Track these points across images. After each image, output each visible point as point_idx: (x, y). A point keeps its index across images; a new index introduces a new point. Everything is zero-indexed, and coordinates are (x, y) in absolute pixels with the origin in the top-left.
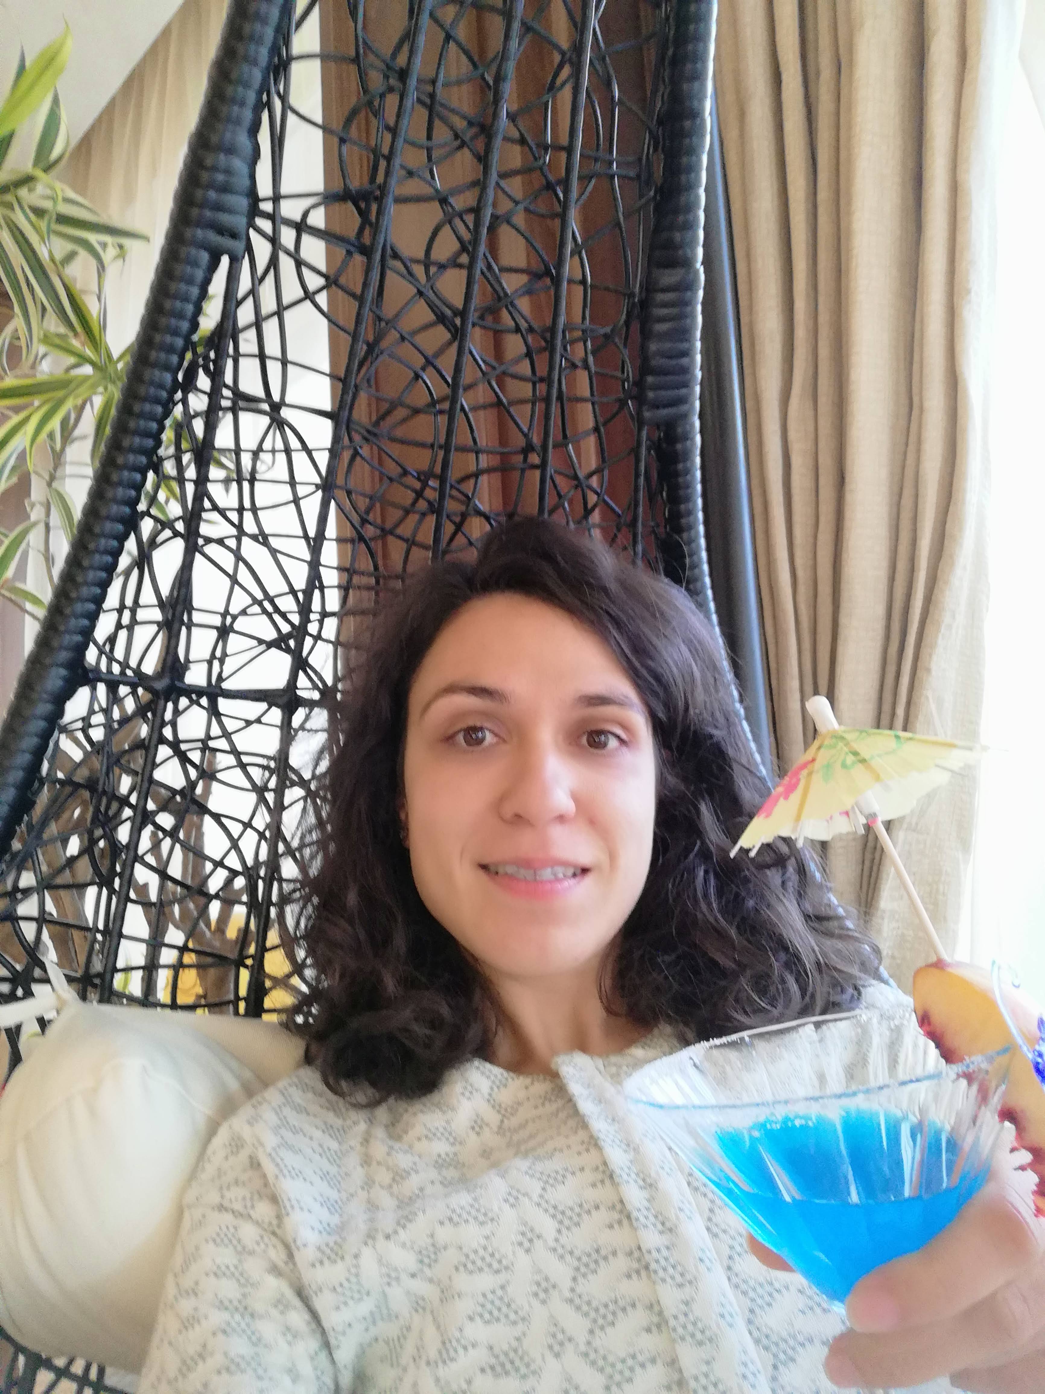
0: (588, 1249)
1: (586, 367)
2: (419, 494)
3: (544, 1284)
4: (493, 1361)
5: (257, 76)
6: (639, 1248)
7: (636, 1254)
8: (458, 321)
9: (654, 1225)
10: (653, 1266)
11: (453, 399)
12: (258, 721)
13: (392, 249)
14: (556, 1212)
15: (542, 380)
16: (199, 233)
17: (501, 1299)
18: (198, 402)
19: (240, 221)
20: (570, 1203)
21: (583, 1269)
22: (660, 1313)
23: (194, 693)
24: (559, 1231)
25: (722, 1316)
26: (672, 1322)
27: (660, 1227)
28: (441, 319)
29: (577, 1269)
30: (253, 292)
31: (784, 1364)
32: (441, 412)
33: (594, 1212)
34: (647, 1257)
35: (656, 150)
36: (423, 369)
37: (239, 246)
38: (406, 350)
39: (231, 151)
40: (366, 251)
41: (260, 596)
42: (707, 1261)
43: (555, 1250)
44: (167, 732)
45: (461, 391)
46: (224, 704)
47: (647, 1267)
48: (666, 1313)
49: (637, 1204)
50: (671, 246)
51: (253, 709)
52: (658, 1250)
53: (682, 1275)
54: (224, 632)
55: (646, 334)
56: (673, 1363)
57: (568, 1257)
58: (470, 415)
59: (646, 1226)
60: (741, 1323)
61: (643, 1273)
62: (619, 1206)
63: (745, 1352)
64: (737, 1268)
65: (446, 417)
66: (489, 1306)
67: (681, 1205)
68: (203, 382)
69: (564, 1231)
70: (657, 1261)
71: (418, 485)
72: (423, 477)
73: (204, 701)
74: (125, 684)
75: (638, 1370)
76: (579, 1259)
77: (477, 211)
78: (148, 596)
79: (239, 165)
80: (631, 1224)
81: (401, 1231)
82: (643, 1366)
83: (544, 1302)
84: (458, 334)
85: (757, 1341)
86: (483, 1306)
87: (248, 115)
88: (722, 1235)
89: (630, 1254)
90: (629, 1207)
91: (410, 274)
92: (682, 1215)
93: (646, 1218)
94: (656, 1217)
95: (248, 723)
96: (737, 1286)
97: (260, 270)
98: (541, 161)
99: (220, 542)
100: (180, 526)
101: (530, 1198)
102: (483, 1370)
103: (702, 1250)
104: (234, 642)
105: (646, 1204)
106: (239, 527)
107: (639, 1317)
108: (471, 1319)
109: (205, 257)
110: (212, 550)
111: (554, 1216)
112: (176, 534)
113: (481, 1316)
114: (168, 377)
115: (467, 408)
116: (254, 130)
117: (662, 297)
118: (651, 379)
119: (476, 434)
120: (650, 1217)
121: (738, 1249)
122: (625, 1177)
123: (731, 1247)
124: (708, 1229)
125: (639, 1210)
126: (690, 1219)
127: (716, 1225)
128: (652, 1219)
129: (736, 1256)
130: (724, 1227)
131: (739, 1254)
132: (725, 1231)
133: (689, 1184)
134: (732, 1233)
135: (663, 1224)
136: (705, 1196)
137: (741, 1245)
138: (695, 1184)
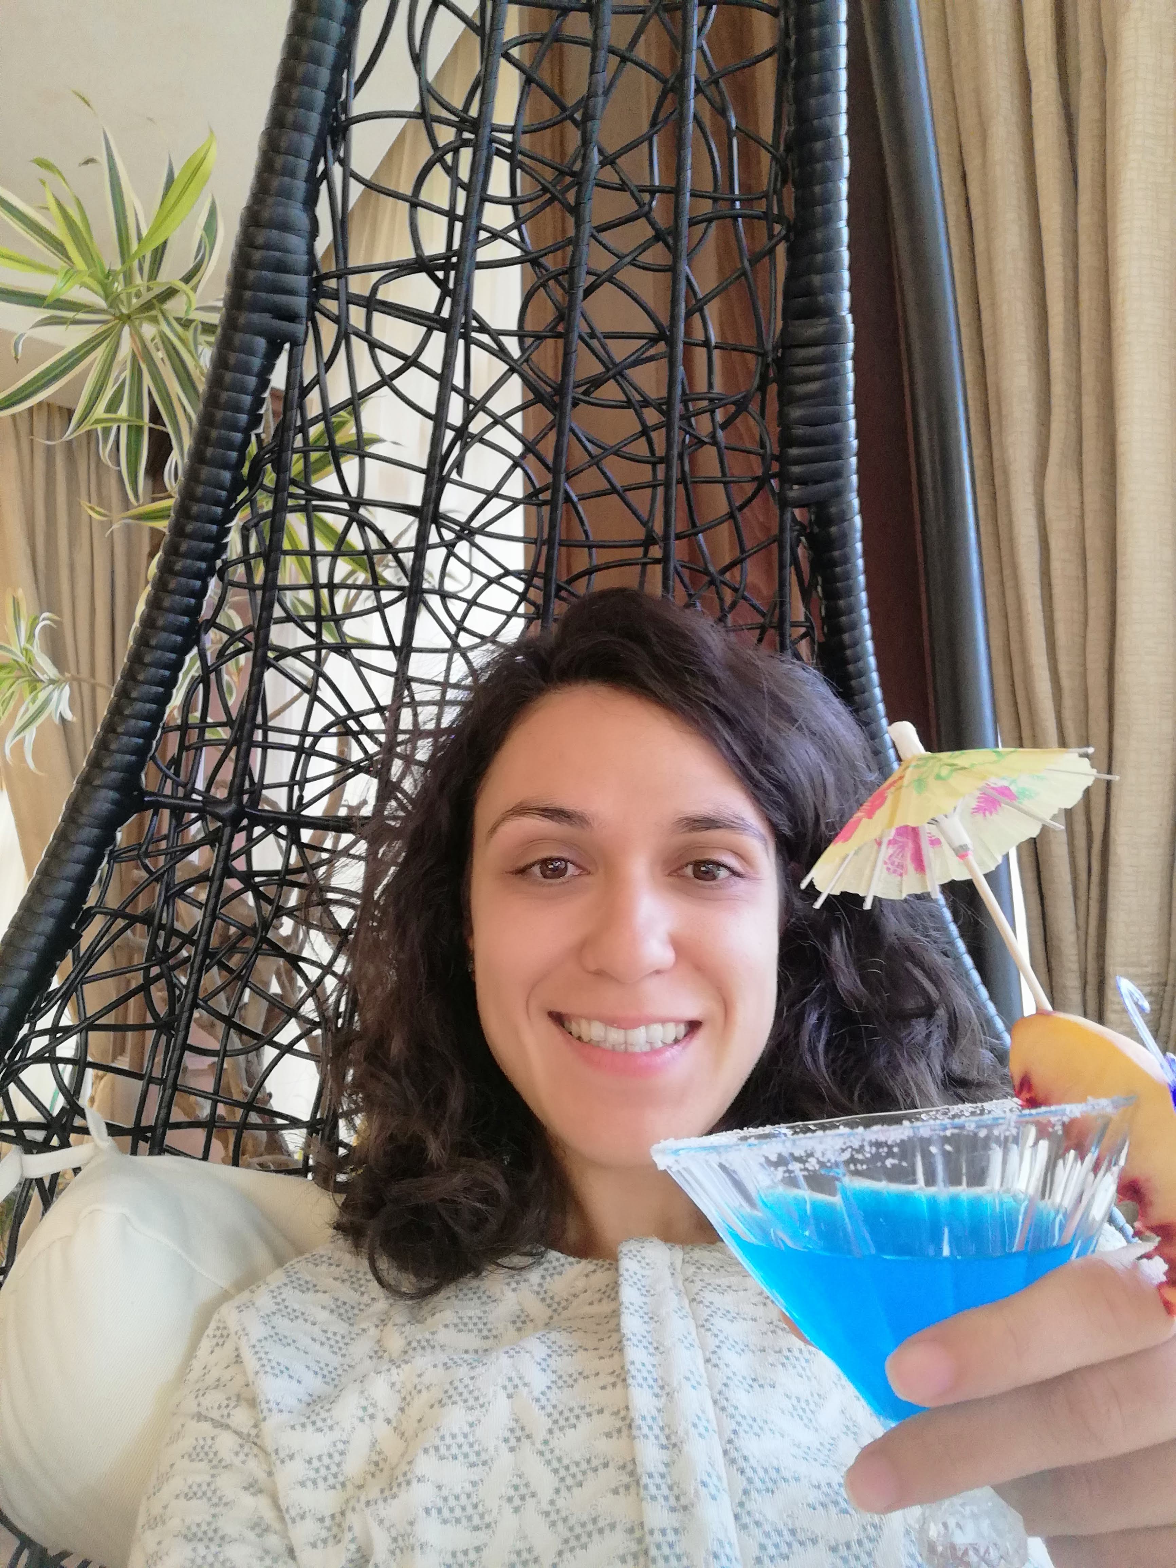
0: (585, 1518)
1: (715, 442)
2: (522, 596)
5: (308, 143)
6: (642, 1526)
7: (637, 1532)
8: (556, 397)
11: (554, 487)
13: (477, 320)
15: (661, 460)
16: (254, 317)
18: (265, 502)
19: (300, 303)
24: (557, 1491)
28: (540, 397)
29: (566, 1541)
30: (319, 380)
34: (649, 1538)
35: (784, 181)
36: (524, 455)
37: (298, 328)
38: (500, 435)
39: (285, 226)
40: (445, 326)
45: (564, 476)
50: (809, 292)
52: (663, 1532)
54: (304, 754)
55: (786, 399)
58: (578, 505)
67: (706, 1479)
68: (269, 478)
70: (659, 1546)
73: (283, 830)
74: (192, 809)
77: (570, 271)
79: (297, 243)
80: (638, 1493)
84: (558, 413)
87: (300, 186)
88: (752, 1526)
89: (631, 1530)
91: (502, 349)
92: (703, 1491)
93: (658, 1487)
98: (647, 208)
99: (297, 653)
101: (533, 1444)
103: (720, 1542)
104: (316, 766)
105: (662, 1469)
106: (318, 636)
109: (261, 343)
110: (287, 663)
111: (555, 1471)
112: (247, 648)
114: (229, 474)
115: (575, 499)
116: (311, 201)
117: (802, 353)
118: (794, 451)
119: (587, 526)
120: (664, 1487)
121: (772, 1551)
122: (645, 1430)
123: (763, 1547)
124: (737, 1517)
125: (651, 1476)
126: (714, 1498)
127: (749, 1513)
128: (665, 1491)
129: (766, 1560)
130: (757, 1516)
131: (772, 1558)
132: (758, 1524)
133: (725, 1452)
134: (767, 1528)
135: (678, 1498)
136: (742, 1472)
137: (776, 1546)
138: (734, 1454)
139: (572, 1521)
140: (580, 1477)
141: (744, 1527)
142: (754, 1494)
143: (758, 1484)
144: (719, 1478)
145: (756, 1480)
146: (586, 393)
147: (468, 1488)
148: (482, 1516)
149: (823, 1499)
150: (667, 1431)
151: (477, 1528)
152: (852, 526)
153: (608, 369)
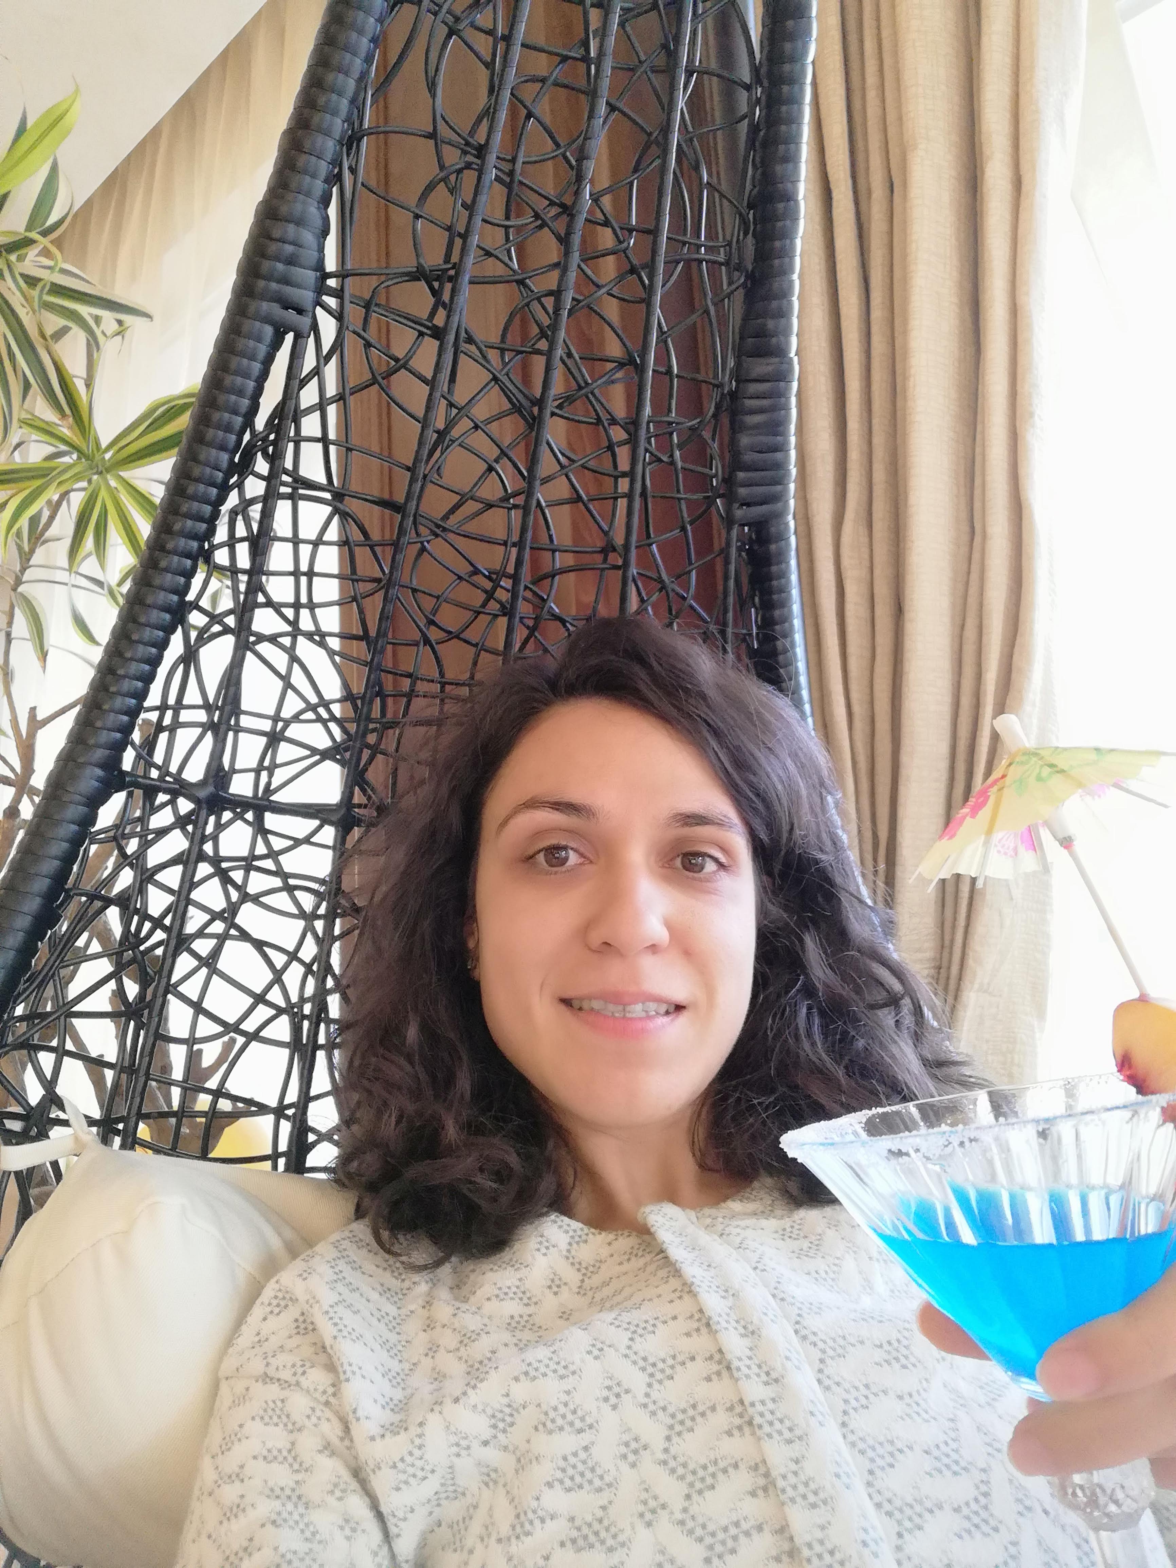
0: (683, 1405)
1: (672, 462)
2: (490, 595)
3: (634, 1445)
4: (575, 1534)
5: (330, 146)
6: (741, 1402)
7: (738, 1409)
8: (536, 410)
9: (758, 1375)
10: (758, 1420)
11: (529, 493)
12: (307, 840)
13: (466, 332)
14: (647, 1365)
15: (624, 475)
16: (265, 306)
17: (584, 1462)
18: (255, 487)
19: (306, 296)
20: (662, 1355)
21: (678, 1428)
22: (767, 1475)
23: (240, 805)
24: (650, 1385)
25: (837, 1476)
26: (781, 1483)
27: (764, 1378)
28: (517, 409)
29: (671, 1427)
30: (317, 372)
31: (910, 1531)
32: (515, 506)
33: (689, 1364)
34: (751, 1410)
35: (746, 234)
36: (497, 461)
37: (305, 322)
38: (479, 440)
39: (300, 222)
40: (438, 334)
41: (314, 699)
42: (817, 1413)
43: (645, 1406)
44: (208, 848)
45: (538, 483)
46: (271, 820)
47: (750, 1423)
48: (774, 1473)
49: (739, 1354)
50: (762, 334)
51: (301, 826)
52: (763, 1403)
53: (791, 1429)
54: (274, 739)
55: (736, 427)
56: (782, 1530)
57: (660, 1413)
58: (547, 511)
59: (747, 1377)
60: (859, 1486)
61: (746, 1429)
62: (717, 1357)
63: (864, 1517)
64: (852, 1425)
65: (520, 512)
66: (570, 1472)
67: (788, 1354)
68: (262, 466)
69: (656, 1386)
70: (762, 1415)
71: (488, 585)
72: (494, 577)
73: (249, 816)
74: (166, 791)
75: (742, 1539)
76: (673, 1416)
77: (557, 294)
78: (192, 696)
79: (308, 237)
80: (732, 1376)
81: (470, 1392)
82: (747, 1534)
83: (633, 1465)
84: (534, 424)
85: (878, 1506)
86: (564, 1470)
87: (319, 186)
88: (834, 1387)
89: (731, 1409)
90: (729, 1356)
91: (484, 357)
92: (789, 1364)
93: (749, 1367)
94: (760, 1367)
95: (297, 843)
96: (853, 1445)
97: (326, 349)
98: (625, 244)
99: (273, 639)
100: (231, 621)
101: (617, 1350)
102: (562, 1544)
103: (812, 1402)
104: (285, 752)
105: (749, 1353)
106: (294, 623)
107: (743, 1480)
108: (550, 1485)
109: (269, 333)
110: (264, 648)
111: (643, 1369)
112: (227, 630)
113: (561, 1482)
114: (225, 457)
115: (544, 504)
116: (325, 202)
117: (753, 388)
118: (741, 475)
119: (553, 532)
120: (753, 1367)
121: (854, 1403)
122: (724, 1324)
123: (846, 1401)
124: (819, 1381)
125: (740, 1359)
126: (798, 1368)
127: (828, 1377)
128: (755, 1369)
129: (851, 1411)
130: (837, 1379)
131: (855, 1409)
132: (838, 1384)
133: (796, 1332)
134: (847, 1386)
135: (768, 1374)
136: (815, 1345)
137: (856, 1399)
138: (804, 1332)
139: (671, 1409)
140: (669, 1372)
141: (828, 1388)
142: (829, 1361)
143: (831, 1353)
144: (798, 1353)
145: (828, 1350)
146: (560, 407)
147: (564, 1398)
148: (582, 1419)
149: (887, 1357)
150: (742, 1323)
151: (580, 1431)
152: (788, 545)
153: (580, 388)
